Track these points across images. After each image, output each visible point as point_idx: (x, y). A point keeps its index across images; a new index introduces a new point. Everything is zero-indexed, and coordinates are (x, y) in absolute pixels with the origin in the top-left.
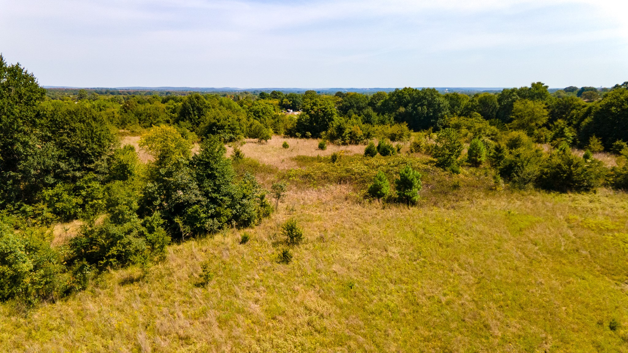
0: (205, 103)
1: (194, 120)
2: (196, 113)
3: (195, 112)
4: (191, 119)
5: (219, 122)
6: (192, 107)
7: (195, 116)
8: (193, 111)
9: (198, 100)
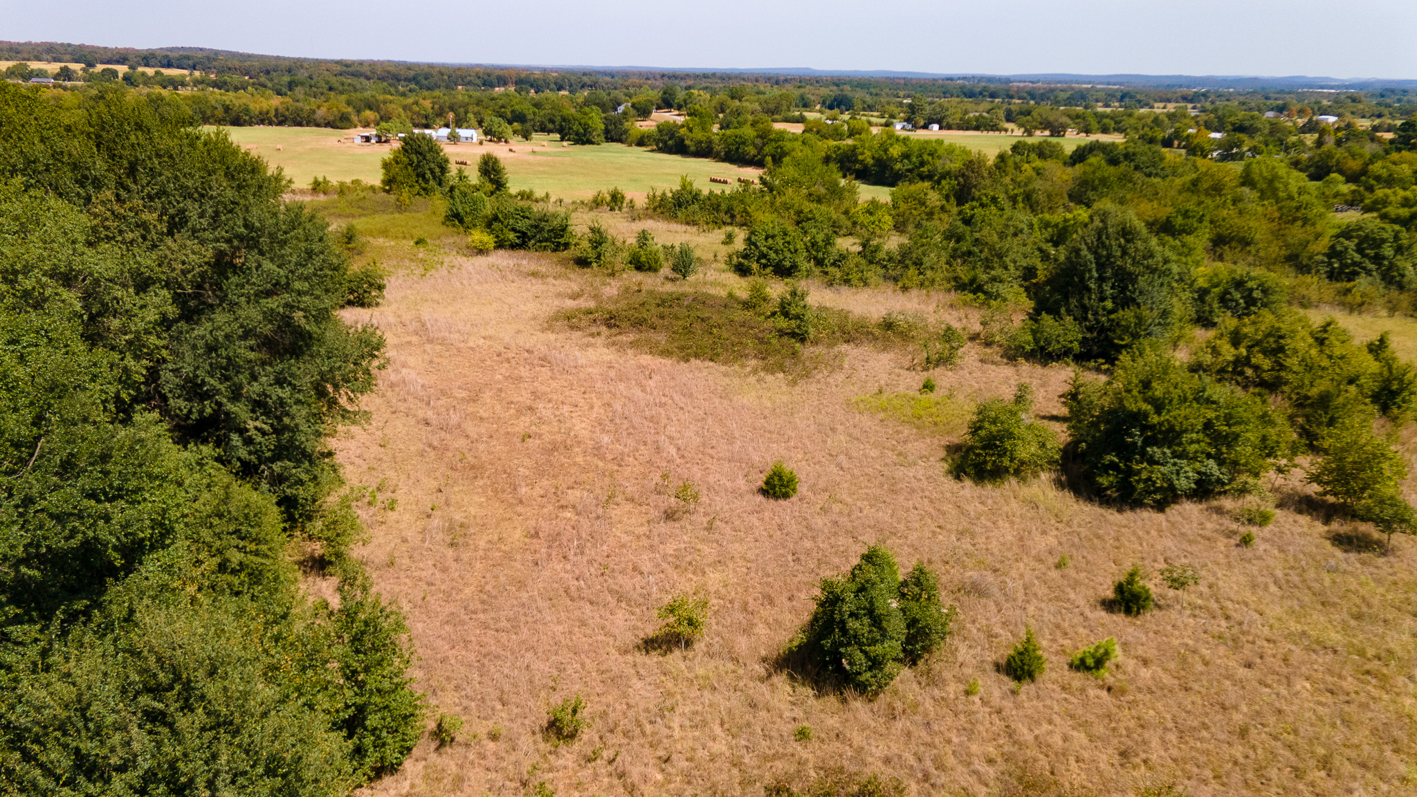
0: (1152, 256)
1: (1096, 314)
2: (1109, 291)
3: (1107, 287)
4: (1085, 309)
5: (1158, 411)
6: (1101, 267)
7: (1102, 299)
8: (1102, 279)
9: (1128, 241)
